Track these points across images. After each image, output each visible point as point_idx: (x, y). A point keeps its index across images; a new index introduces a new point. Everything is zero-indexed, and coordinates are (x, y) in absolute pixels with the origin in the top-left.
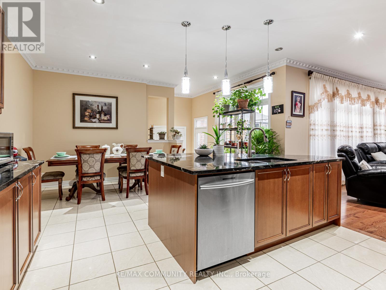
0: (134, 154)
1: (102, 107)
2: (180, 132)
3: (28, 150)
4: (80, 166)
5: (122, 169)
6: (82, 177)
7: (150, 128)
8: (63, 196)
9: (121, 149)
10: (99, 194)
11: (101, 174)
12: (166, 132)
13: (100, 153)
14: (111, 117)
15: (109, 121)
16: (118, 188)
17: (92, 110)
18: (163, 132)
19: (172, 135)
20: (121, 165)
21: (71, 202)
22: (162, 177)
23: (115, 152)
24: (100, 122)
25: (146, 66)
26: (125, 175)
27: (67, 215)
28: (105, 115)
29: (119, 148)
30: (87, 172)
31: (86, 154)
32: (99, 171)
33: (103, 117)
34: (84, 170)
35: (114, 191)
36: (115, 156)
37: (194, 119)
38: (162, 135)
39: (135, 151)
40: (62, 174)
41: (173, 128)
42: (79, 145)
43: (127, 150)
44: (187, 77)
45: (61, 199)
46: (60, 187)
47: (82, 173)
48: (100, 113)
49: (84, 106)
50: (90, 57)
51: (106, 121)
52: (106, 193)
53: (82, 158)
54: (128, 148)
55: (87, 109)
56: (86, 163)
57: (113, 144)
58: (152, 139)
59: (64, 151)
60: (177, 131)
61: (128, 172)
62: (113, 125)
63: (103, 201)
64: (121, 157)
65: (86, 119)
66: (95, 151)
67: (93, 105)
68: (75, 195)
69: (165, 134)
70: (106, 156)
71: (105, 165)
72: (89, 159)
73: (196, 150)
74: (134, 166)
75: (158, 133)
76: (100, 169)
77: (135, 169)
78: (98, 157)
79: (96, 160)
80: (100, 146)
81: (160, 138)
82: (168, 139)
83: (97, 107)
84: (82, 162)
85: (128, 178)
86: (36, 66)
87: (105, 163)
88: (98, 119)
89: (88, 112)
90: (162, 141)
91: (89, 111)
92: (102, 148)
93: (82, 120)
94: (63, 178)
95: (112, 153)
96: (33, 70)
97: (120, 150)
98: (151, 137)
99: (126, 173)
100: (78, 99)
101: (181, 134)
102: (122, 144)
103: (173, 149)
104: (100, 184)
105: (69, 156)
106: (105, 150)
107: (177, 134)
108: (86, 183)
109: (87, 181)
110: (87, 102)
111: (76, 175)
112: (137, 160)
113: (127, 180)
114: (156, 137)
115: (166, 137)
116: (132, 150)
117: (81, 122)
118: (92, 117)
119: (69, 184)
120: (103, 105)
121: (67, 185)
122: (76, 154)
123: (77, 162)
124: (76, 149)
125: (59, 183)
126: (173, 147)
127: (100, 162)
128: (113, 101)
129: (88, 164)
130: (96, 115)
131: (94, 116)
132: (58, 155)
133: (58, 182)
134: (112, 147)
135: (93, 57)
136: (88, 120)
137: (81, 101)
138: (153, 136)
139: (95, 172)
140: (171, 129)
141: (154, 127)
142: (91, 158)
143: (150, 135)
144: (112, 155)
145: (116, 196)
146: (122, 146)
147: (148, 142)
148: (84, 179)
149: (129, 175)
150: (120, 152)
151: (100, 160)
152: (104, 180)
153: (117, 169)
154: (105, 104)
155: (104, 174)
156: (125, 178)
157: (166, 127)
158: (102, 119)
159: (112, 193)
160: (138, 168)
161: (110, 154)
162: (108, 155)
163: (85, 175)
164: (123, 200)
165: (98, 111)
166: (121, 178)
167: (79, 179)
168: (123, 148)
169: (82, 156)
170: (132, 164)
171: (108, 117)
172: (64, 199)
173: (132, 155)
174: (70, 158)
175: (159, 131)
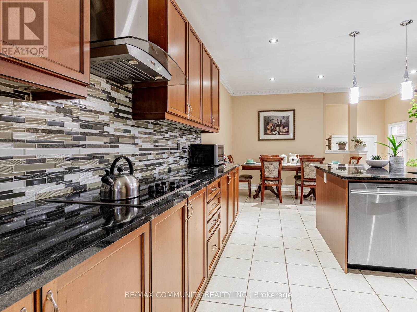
0: (307, 163)
1: (281, 121)
2: (363, 142)
3: (230, 157)
4: (263, 171)
5: (297, 177)
6: (264, 181)
7: (328, 138)
8: (252, 195)
9: (297, 159)
10: (278, 197)
11: (278, 179)
12: (347, 142)
13: (278, 161)
14: (288, 129)
15: (287, 132)
16: (294, 195)
17: (273, 123)
18: (344, 143)
19: (354, 145)
20: (297, 174)
21: (257, 200)
22: (325, 183)
23: (291, 161)
24: (280, 134)
25: (321, 77)
26: (299, 182)
27: (254, 208)
28: (284, 127)
29: (295, 158)
30: (268, 177)
31: (267, 161)
32: (277, 177)
33: (282, 130)
34: (266, 175)
35: (291, 197)
36: (291, 165)
37: (388, 125)
38: (342, 146)
39: (309, 161)
40: (251, 177)
41: (355, 138)
42: (263, 155)
43: (301, 159)
44: (355, 87)
45: (250, 197)
46: (250, 187)
47: (264, 177)
48: (279, 126)
49: (267, 121)
50: (270, 79)
51: (285, 133)
52: (284, 197)
53: (264, 165)
54: (301, 158)
55: (269, 123)
56: (267, 169)
57: (289, 154)
58: (331, 149)
59: (252, 159)
60: (360, 140)
61: (302, 180)
62: (291, 136)
63: (280, 203)
64: (296, 166)
65: (268, 132)
66: (274, 159)
67: (274, 119)
68: (260, 195)
69: (346, 144)
70: (282, 164)
71: (283, 172)
72: (270, 166)
73: (367, 162)
74: (308, 175)
75: (337, 143)
76: (278, 175)
77: (308, 177)
78: (277, 164)
79: (275, 167)
80: (279, 155)
81: (340, 149)
82: (349, 150)
83: (277, 121)
84: (265, 168)
85: (302, 186)
86: (234, 93)
87: (282, 170)
88: (278, 131)
89: (270, 126)
90: (342, 152)
91: (270, 124)
92: (280, 157)
93: (265, 133)
94: (252, 180)
95: (288, 162)
96: (232, 96)
97: (295, 160)
98: (330, 148)
99: (301, 181)
100: (262, 115)
101: (364, 144)
102: (298, 154)
103: (353, 161)
104: (278, 188)
105: (255, 163)
106: (282, 159)
107: (359, 144)
108: (267, 185)
109: (268, 184)
110: (269, 117)
111: (261, 179)
112: (310, 169)
113: (301, 188)
114: (335, 147)
115: (347, 148)
116: (305, 159)
117: (264, 135)
118: (273, 130)
119: (256, 187)
120: (282, 118)
121: (254, 188)
122: (260, 162)
123: (261, 168)
124: (260, 157)
125: (249, 184)
126: (353, 158)
127: (278, 169)
128: (291, 114)
129: (269, 170)
130: (276, 128)
131: (274, 129)
132: (248, 162)
133: (248, 182)
134: (289, 156)
135: (272, 79)
136: (270, 133)
137: (265, 117)
138: (331, 146)
139: (274, 177)
140: (352, 139)
141: (332, 137)
142: (271, 165)
143: (329, 146)
144: (289, 164)
145: (292, 201)
146: (297, 156)
147: (326, 153)
148: (266, 182)
149: (303, 183)
150: (296, 161)
151: (278, 167)
152: (281, 185)
153: (294, 177)
154: (284, 117)
155: (282, 179)
156: (300, 185)
157: (347, 136)
158: (281, 131)
159: (289, 198)
160: (312, 177)
161: (287, 163)
162: (284, 164)
163: (267, 179)
164: (297, 205)
165: (278, 124)
166: (297, 185)
167: (262, 182)
168: (298, 157)
169: (264, 163)
170: (305, 173)
171: (286, 129)
172: (252, 197)
173: (306, 164)
174: (256, 165)
175: (339, 141)
